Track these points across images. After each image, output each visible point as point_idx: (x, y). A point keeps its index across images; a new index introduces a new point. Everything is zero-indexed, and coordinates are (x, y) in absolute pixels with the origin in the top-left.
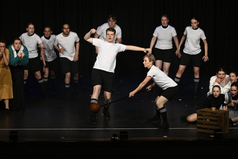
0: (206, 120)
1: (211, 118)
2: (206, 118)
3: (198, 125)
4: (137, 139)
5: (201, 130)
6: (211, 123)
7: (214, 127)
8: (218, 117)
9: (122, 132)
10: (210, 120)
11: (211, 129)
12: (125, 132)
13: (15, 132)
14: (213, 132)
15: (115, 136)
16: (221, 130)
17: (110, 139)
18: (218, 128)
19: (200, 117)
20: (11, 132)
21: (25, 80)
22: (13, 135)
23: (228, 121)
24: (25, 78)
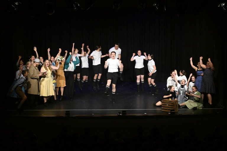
0: (166, 105)
1: (169, 104)
2: (166, 104)
3: (162, 108)
4: (131, 115)
5: (164, 110)
6: (169, 106)
7: (171, 109)
8: (173, 103)
9: (123, 111)
10: (169, 105)
11: (169, 110)
12: (125, 111)
13: (69, 111)
14: (170, 111)
15: (120, 113)
16: (174, 110)
17: (117, 115)
18: (172, 109)
19: (163, 103)
20: (66, 111)
21: (74, 80)
22: (68, 113)
23: (178, 105)
24: (75, 79)
